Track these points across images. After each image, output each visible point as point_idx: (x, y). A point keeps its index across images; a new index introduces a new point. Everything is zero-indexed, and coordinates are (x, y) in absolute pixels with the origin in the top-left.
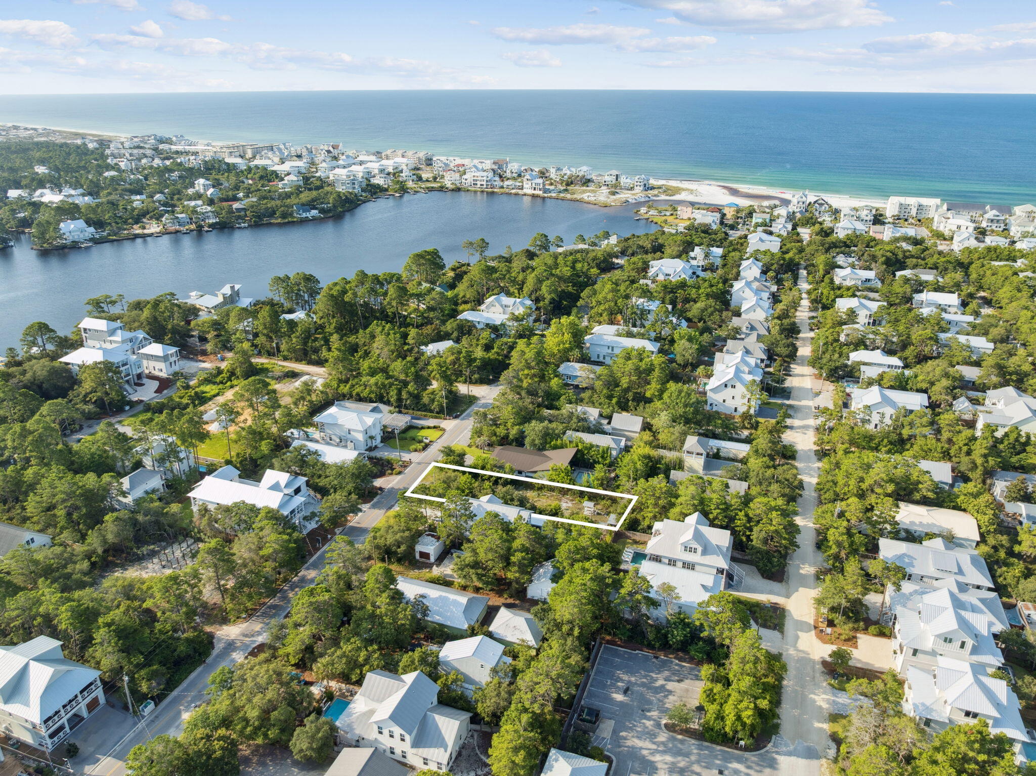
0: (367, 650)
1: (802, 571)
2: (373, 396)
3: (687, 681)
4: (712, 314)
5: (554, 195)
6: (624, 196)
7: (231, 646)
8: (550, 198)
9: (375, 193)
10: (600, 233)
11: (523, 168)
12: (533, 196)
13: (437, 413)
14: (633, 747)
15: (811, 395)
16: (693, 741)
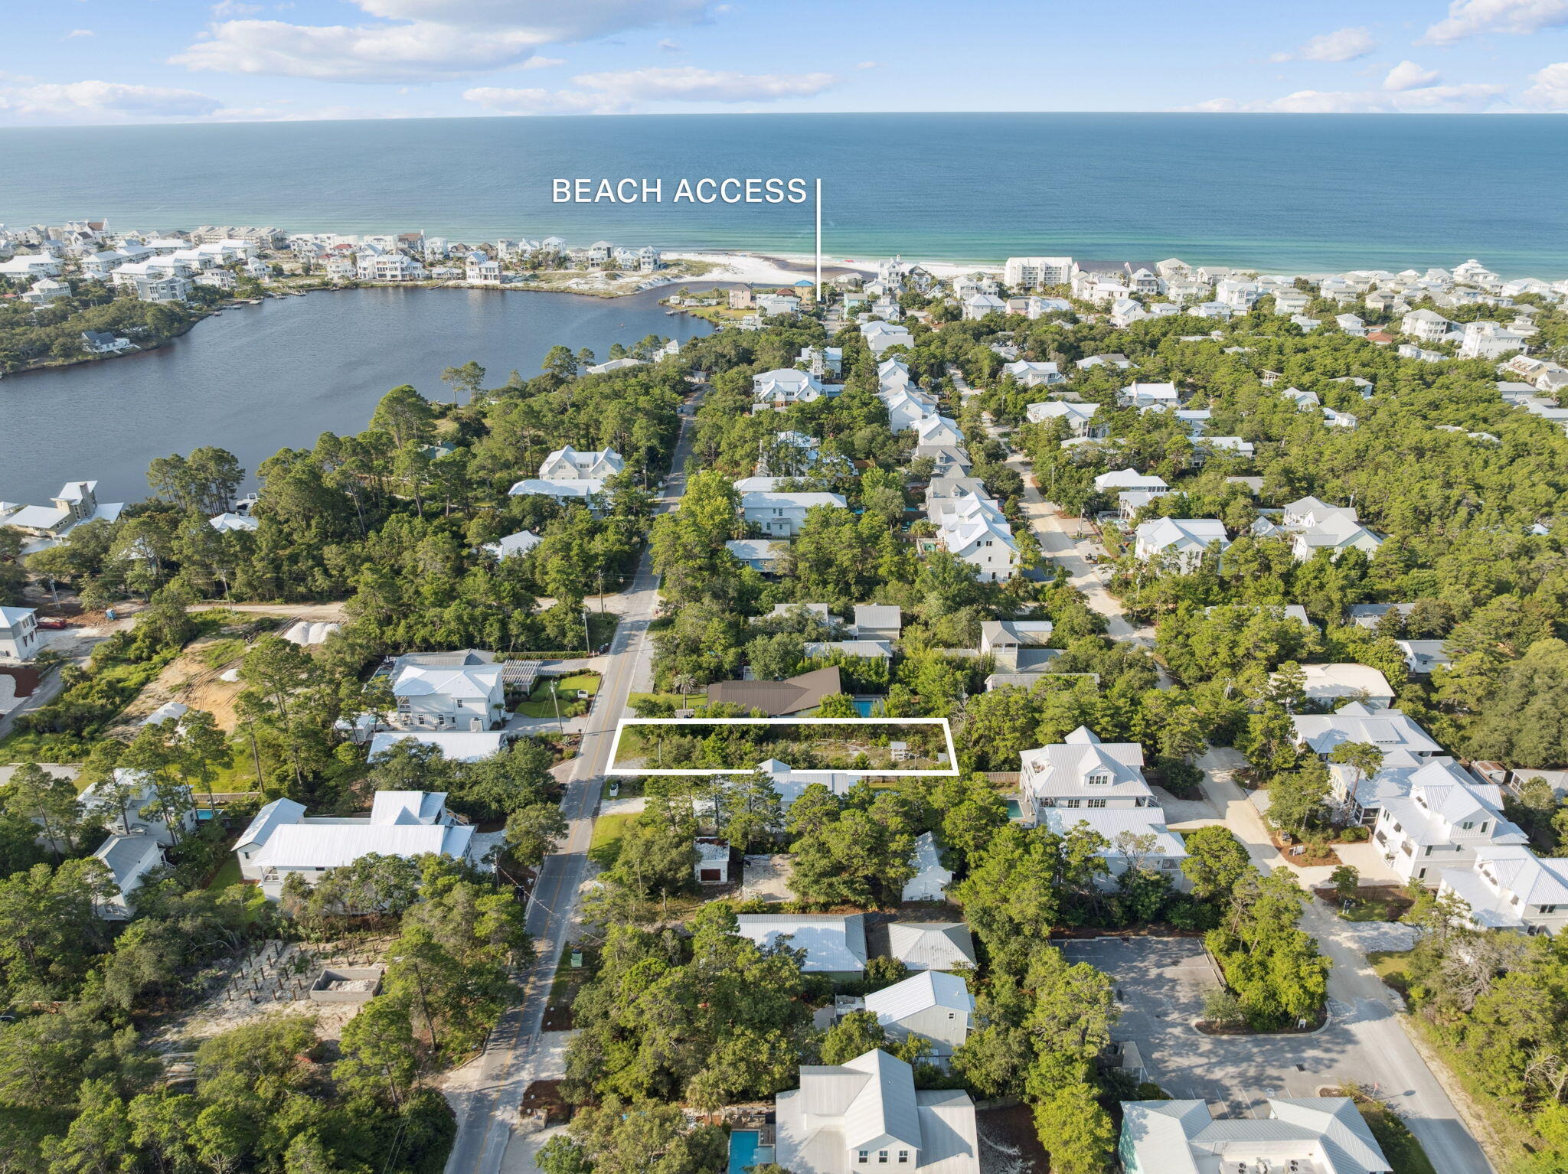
0: (767, 1041)
1: (1216, 780)
2: (455, 638)
3: (1185, 961)
4: (884, 444)
5: (520, 285)
6: (630, 279)
7: (481, 1103)
8: (516, 290)
9: (213, 301)
10: (646, 339)
11: (450, 246)
12: (486, 288)
13: (574, 649)
14: (1179, 1069)
15: (1069, 543)
16: (1244, 1038)
